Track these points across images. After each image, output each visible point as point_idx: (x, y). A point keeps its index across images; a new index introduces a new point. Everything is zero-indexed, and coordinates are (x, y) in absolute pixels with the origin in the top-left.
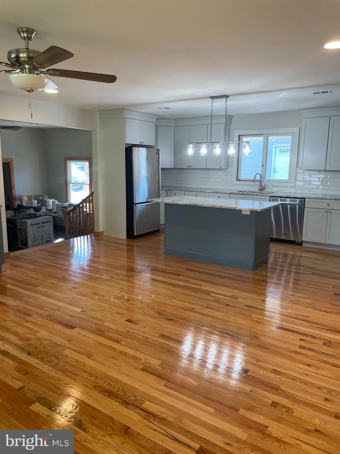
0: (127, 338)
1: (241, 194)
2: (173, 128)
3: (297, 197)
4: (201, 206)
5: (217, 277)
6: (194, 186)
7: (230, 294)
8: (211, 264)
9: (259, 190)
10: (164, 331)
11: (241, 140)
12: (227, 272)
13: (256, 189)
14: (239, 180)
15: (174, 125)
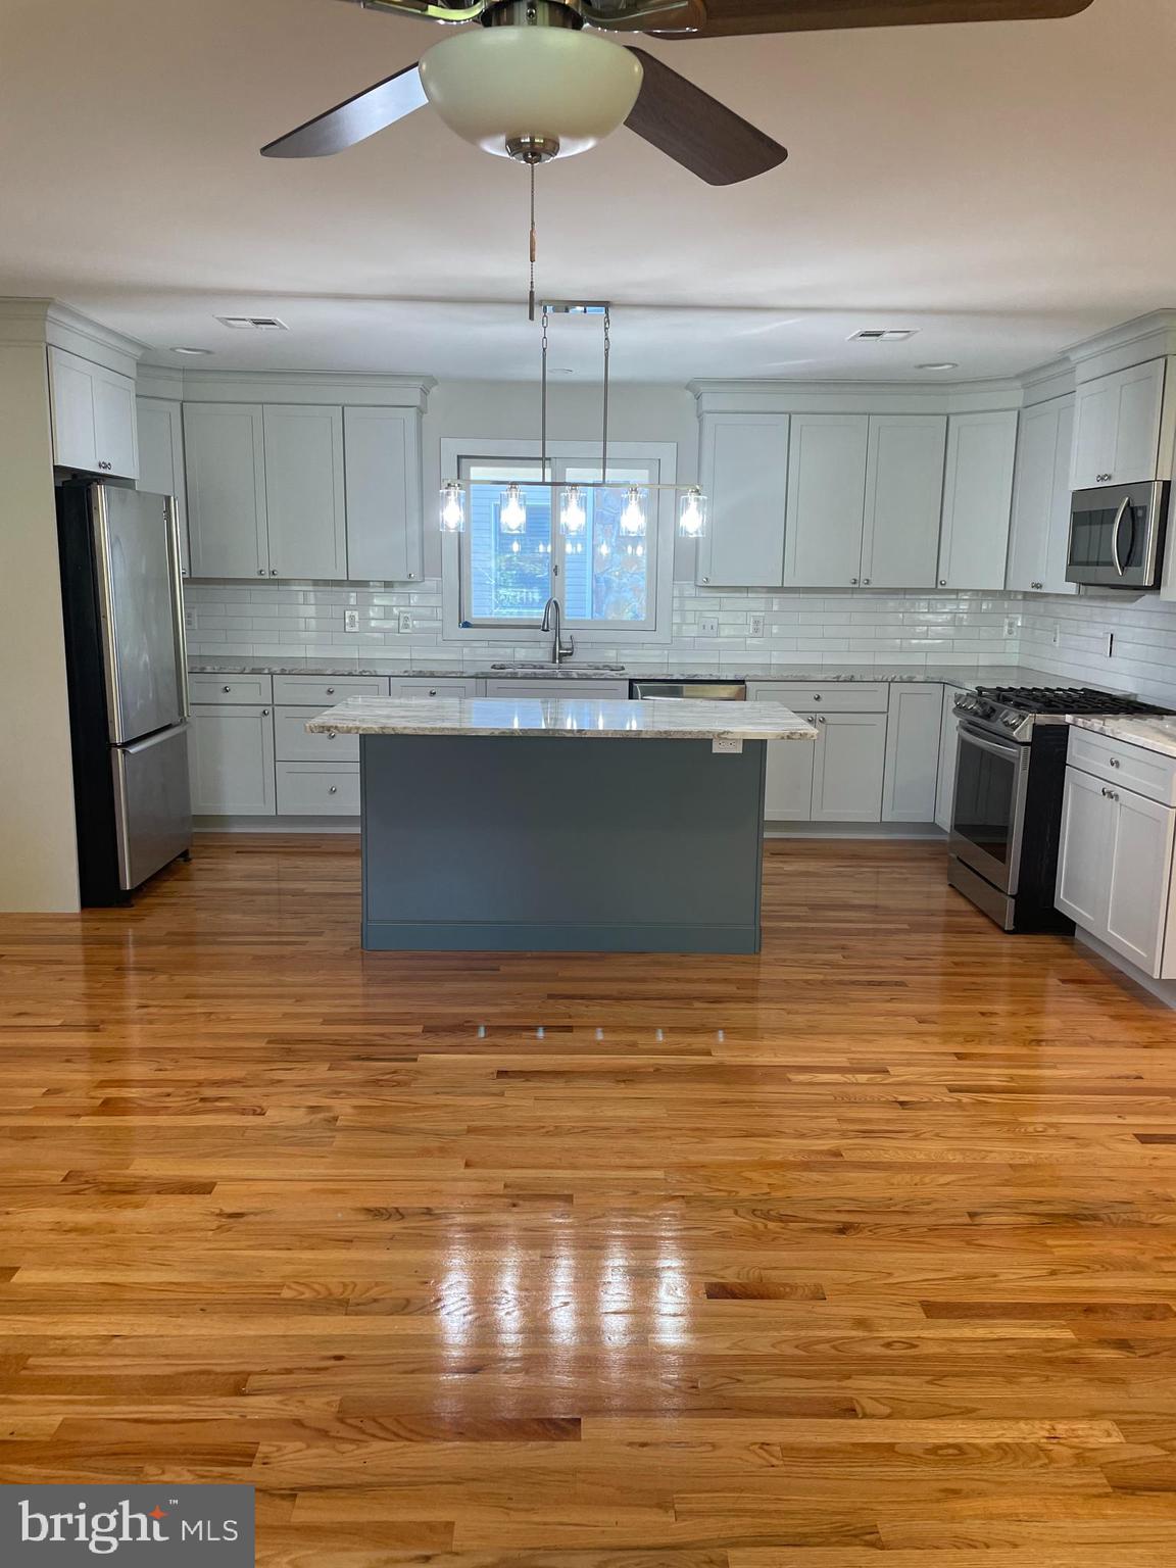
0: (849, 1378)
1: (521, 678)
2: (178, 405)
3: (721, 678)
4: (578, 735)
5: (697, 1005)
6: (261, 652)
7: (841, 1060)
8: (597, 955)
9: (555, 658)
10: (905, 1286)
11: (463, 476)
12: (691, 974)
13: (542, 654)
14: (466, 625)
15: (180, 397)
